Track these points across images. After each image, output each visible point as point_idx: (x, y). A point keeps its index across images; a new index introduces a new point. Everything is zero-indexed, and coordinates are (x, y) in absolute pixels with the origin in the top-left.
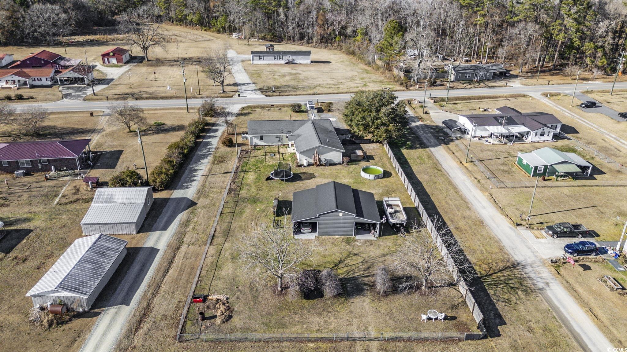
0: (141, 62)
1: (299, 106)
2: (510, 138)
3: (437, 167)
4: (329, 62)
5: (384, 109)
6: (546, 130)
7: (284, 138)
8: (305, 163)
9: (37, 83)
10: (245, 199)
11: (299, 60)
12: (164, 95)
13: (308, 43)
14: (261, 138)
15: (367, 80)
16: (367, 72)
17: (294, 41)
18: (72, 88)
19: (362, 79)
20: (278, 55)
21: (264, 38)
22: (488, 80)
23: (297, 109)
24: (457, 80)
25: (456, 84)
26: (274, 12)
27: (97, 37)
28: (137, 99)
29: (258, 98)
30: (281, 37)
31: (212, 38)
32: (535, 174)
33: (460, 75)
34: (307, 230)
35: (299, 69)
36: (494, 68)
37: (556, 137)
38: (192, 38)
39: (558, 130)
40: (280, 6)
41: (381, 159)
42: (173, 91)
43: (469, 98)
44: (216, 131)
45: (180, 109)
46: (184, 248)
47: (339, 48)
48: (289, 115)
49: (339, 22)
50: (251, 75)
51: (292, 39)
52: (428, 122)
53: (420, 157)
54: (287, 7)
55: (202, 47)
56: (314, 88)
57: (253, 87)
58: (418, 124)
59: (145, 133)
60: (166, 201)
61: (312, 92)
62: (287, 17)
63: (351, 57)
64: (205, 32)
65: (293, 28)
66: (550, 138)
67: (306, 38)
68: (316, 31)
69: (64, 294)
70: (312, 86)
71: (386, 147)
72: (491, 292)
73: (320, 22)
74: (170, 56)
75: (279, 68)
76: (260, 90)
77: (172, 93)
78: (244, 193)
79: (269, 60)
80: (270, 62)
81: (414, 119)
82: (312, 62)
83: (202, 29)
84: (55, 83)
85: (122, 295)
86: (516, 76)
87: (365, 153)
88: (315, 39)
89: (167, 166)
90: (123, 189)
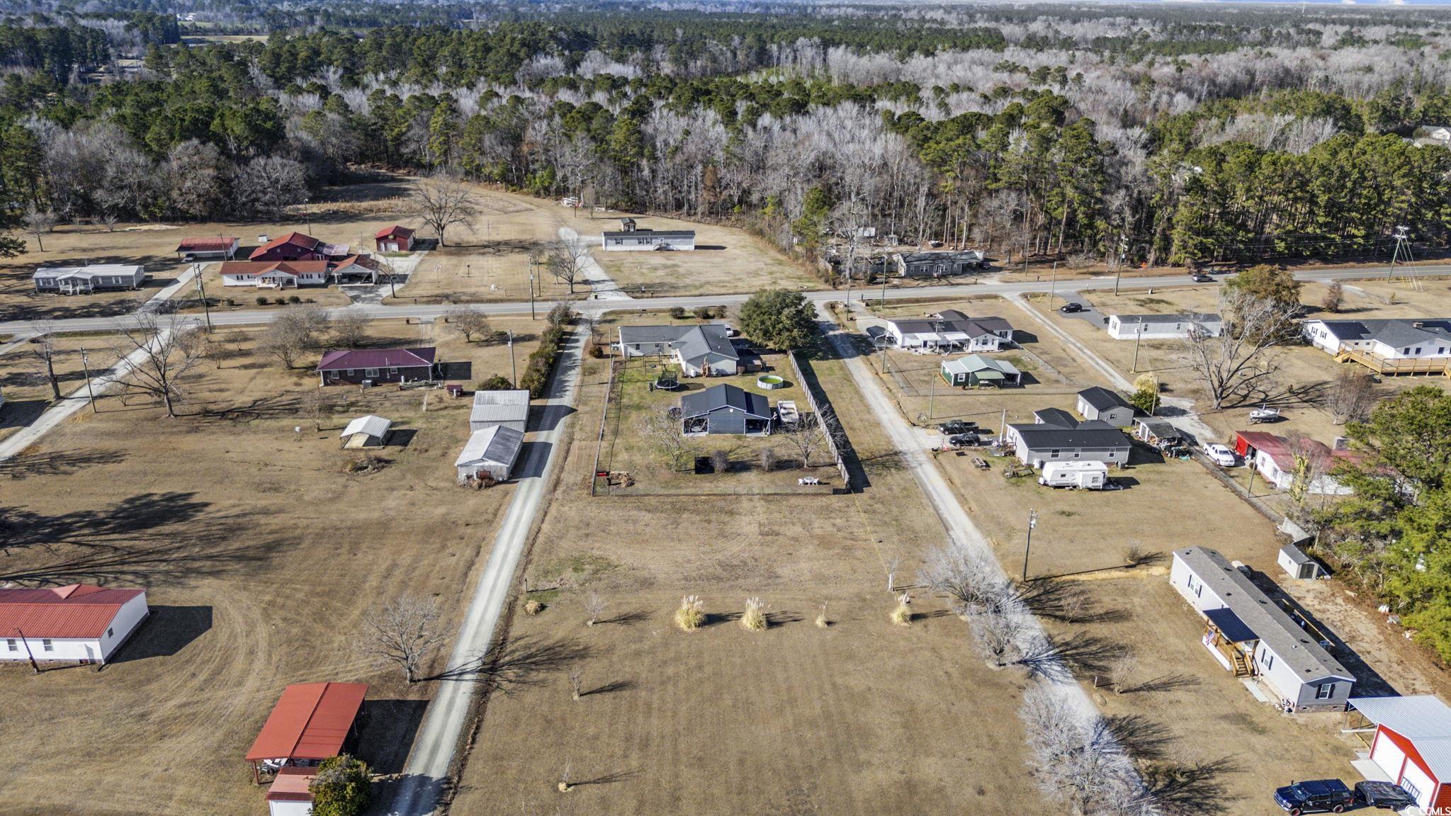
0: (434, 248)
1: (682, 311)
2: (945, 347)
3: (848, 378)
4: (723, 248)
5: (786, 311)
6: (989, 337)
7: (666, 346)
8: (692, 374)
9: (306, 281)
10: (628, 407)
11: (678, 245)
12: (490, 297)
13: (689, 215)
14: (638, 347)
15: (778, 275)
16: (780, 263)
17: (666, 211)
18: (357, 288)
19: (771, 273)
20: (645, 235)
21: (615, 207)
22: (955, 274)
23: (679, 313)
24: (909, 275)
25: (906, 281)
26: (633, 164)
27: (341, 206)
28: (455, 302)
29: (622, 300)
30: (644, 205)
31: (529, 206)
32: (956, 384)
33: (912, 268)
34: (697, 428)
35: (677, 259)
36: (964, 257)
37: (1003, 346)
38: (496, 206)
39: (1010, 338)
40: (642, 155)
41: (784, 370)
42: (503, 292)
43: (917, 301)
44: (577, 341)
45: (524, 315)
46: (576, 444)
47: (738, 224)
48: (668, 320)
49: (739, 184)
50: (607, 268)
51: (662, 209)
52: (851, 331)
53: (830, 369)
54: (654, 158)
55: (519, 224)
56: (701, 286)
57: (612, 285)
58: (837, 332)
59: (487, 343)
60: (544, 407)
61: (697, 292)
62: (653, 172)
63: (757, 239)
64: (513, 195)
65: (665, 192)
66: (995, 347)
67: (686, 207)
68: (702, 198)
69: (490, 463)
70: (697, 283)
71: (791, 357)
72: (866, 469)
73: (709, 183)
74: (473, 239)
75: (647, 257)
76: (623, 289)
77: (501, 294)
78: (625, 401)
79: (630, 246)
80: (632, 248)
81: (832, 327)
82: (696, 247)
83: (507, 189)
84: (330, 279)
85: (533, 466)
86: (999, 269)
87: (764, 364)
88: (700, 210)
89: (536, 376)
90: (507, 392)
